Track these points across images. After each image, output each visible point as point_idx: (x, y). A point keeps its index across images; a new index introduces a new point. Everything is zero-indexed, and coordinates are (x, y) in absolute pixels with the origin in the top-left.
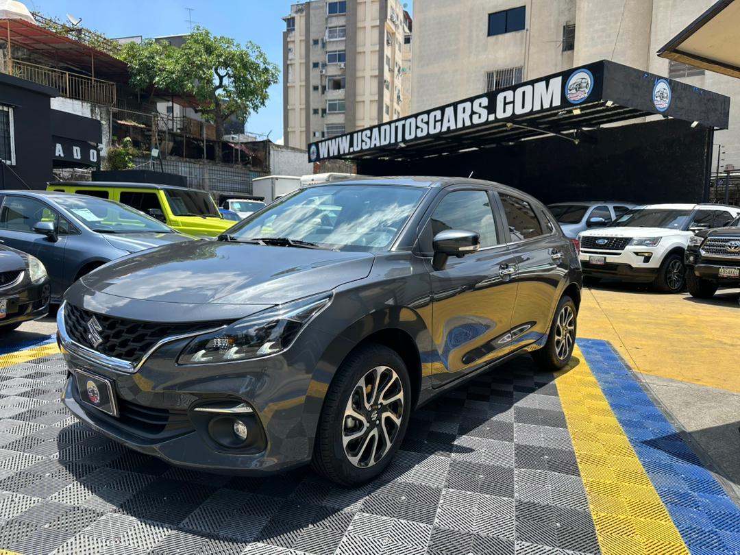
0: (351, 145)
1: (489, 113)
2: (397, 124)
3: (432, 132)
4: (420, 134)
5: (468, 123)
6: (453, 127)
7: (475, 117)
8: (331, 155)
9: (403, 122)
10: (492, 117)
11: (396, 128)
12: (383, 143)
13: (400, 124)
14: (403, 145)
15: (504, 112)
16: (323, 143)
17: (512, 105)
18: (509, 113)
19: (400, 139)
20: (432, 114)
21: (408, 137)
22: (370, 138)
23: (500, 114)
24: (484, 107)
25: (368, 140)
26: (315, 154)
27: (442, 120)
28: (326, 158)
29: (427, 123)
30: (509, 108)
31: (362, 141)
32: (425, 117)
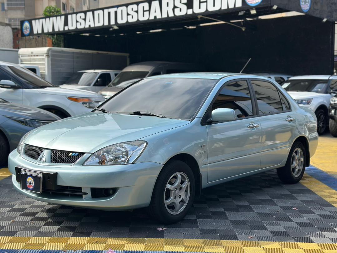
0: (66, 24)
1: (188, 8)
2: (110, 10)
3: (141, 19)
4: (131, 20)
5: (171, 15)
6: (159, 17)
7: (177, 10)
8: (46, 31)
9: (115, 9)
10: (190, 12)
11: (109, 13)
12: (97, 25)
13: (112, 11)
14: (116, 27)
15: (200, 8)
16: (37, 21)
17: (205, 3)
18: (203, 10)
19: (113, 22)
20: (141, 5)
21: (120, 21)
22: (85, 19)
23: (196, 10)
24: (184, 4)
25: (83, 22)
26: (29, 30)
27: (149, 11)
28: (40, 34)
29: (137, 12)
30: (203, 6)
31: (77, 22)
32: (135, 7)
